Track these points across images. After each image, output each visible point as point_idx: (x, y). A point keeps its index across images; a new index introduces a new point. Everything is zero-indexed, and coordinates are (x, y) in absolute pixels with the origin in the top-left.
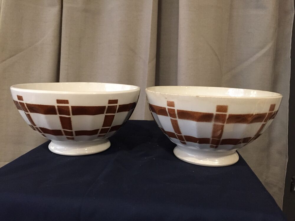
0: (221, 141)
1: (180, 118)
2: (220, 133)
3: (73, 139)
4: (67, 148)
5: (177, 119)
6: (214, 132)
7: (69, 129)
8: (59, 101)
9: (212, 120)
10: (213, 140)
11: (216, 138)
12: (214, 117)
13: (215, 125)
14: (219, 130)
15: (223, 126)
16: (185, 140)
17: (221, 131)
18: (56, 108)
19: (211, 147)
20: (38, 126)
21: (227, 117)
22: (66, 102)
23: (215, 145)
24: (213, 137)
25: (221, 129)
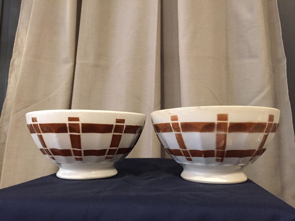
0: (225, 152)
1: (183, 131)
2: (223, 143)
3: (81, 159)
4: (75, 171)
5: (181, 132)
6: (218, 143)
7: (78, 148)
8: (70, 119)
9: (214, 129)
10: (217, 151)
11: (220, 149)
12: (216, 126)
13: (217, 135)
14: (223, 140)
15: (226, 135)
16: (191, 155)
17: (224, 140)
18: (68, 125)
19: (217, 160)
20: (48, 148)
21: (228, 125)
22: (77, 119)
23: (221, 158)
24: (217, 148)
25: (224, 138)
